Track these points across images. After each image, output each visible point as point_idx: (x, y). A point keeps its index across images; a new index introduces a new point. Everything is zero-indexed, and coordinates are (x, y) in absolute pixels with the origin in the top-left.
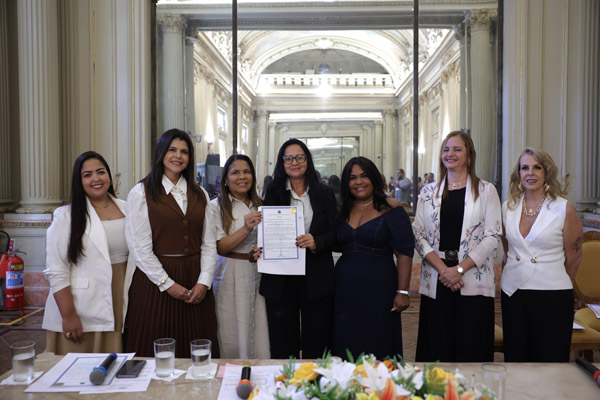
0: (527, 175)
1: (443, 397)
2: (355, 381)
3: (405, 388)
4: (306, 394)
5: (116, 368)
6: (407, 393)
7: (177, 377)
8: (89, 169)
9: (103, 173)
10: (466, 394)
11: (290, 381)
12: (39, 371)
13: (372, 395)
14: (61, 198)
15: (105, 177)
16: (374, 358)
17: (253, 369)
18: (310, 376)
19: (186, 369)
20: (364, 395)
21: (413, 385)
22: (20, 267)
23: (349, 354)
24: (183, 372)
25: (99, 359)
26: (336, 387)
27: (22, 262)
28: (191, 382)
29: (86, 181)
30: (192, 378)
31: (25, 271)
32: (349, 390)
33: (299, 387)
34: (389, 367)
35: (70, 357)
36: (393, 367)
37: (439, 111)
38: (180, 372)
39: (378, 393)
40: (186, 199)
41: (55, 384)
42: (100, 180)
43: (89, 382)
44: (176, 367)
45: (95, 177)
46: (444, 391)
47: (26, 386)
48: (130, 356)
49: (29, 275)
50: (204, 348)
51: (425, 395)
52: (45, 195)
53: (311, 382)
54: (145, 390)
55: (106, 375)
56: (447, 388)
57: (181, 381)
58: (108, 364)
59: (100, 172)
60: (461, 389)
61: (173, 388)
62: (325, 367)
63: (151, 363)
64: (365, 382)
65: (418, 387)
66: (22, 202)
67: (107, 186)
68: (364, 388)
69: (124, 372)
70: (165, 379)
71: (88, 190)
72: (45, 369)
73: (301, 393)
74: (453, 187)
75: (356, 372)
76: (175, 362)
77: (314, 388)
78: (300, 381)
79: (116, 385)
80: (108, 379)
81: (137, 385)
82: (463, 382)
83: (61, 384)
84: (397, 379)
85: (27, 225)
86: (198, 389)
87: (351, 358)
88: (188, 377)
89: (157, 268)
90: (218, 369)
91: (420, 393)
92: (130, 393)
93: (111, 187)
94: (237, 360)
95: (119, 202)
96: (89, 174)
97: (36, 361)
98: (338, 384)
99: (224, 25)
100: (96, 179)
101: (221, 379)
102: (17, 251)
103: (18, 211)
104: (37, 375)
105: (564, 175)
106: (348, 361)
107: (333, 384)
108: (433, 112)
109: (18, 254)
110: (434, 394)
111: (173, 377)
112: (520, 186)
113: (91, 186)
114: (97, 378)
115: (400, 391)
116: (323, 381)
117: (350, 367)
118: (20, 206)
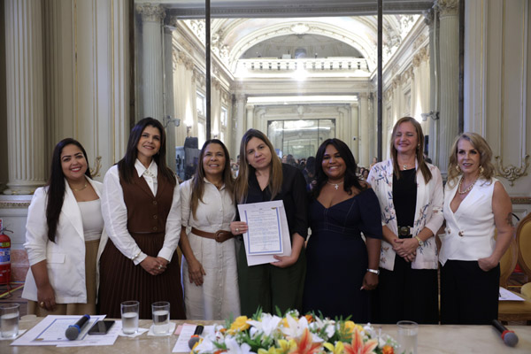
0: (463, 160)
1: (350, 343)
2: (278, 330)
3: (320, 336)
4: (237, 340)
5: (89, 327)
6: (321, 340)
7: (140, 334)
8: (68, 154)
9: (80, 157)
10: (370, 341)
11: (228, 331)
12: (23, 329)
13: (291, 341)
14: (45, 180)
15: (82, 161)
16: (297, 313)
17: (206, 328)
18: (243, 327)
19: (149, 328)
20: (285, 341)
21: (326, 334)
22: (8, 244)
23: (278, 310)
24: (146, 330)
25: (74, 319)
26: (262, 334)
27: (9, 240)
28: (151, 339)
29: (65, 165)
30: (153, 335)
31: (12, 248)
32: (272, 337)
33: (233, 335)
34: (309, 320)
35: (50, 318)
36: (312, 320)
37: (411, 94)
38: (143, 330)
39: (296, 340)
40: (156, 182)
41: (36, 340)
42: (78, 163)
43: (65, 338)
44: (139, 327)
45: (74, 161)
46: (351, 339)
47: (12, 341)
48: (102, 318)
49: (16, 253)
50: (163, 309)
51: (336, 342)
52: (31, 178)
53: (243, 331)
54: (112, 343)
55: (79, 332)
56: (353, 337)
57: (144, 337)
58: (82, 323)
59: (78, 156)
60: (367, 337)
61: (137, 343)
62: (257, 320)
63: (118, 323)
64: (286, 331)
65: (330, 335)
66: (8, 184)
67: (84, 169)
68: (285, 336)
69: (96, 330)
70: (130, 336)
71: (67, 173)
72: (28, 328)
73: (234, 338)
74: (404, 167)
75: (280, 324)
76: (139, 323)
77: (244, 335)
78: (234, 331)
79: (87, 340)
80: (81, 336)
81: (106, 340)
82: (369, 333)
83: (41, 340)
84: (313, 329)
85: (14, 205)
86: (156, 343)
87: (280, 313)
88: (150, 334)
89: (131, 243)
90: (176, 328)
91: (331, 341)
92: (99, 346)
93: (88, 170)
94: (194, 321)
95: (94, 183)
96: (68, 159)
97: (20, 321)
98: (263, 332)
99: (198, 14)
100: (75, 163)
101: (178, 335)
102: (4, 229)
103: (5, 192)
104: (21, 332)
105: (524, 156)
106: (277, 315)
107: (260, 333)
108: (406, 94)
109: (6, 233)
110: (343, 342)
111: (136, 334)
112: (457, 167)
113: (70, 169)
114: (72, 334)
115: (315, 338)
116: (253, 331)
117: (276, 320)
118: (7, 188)
